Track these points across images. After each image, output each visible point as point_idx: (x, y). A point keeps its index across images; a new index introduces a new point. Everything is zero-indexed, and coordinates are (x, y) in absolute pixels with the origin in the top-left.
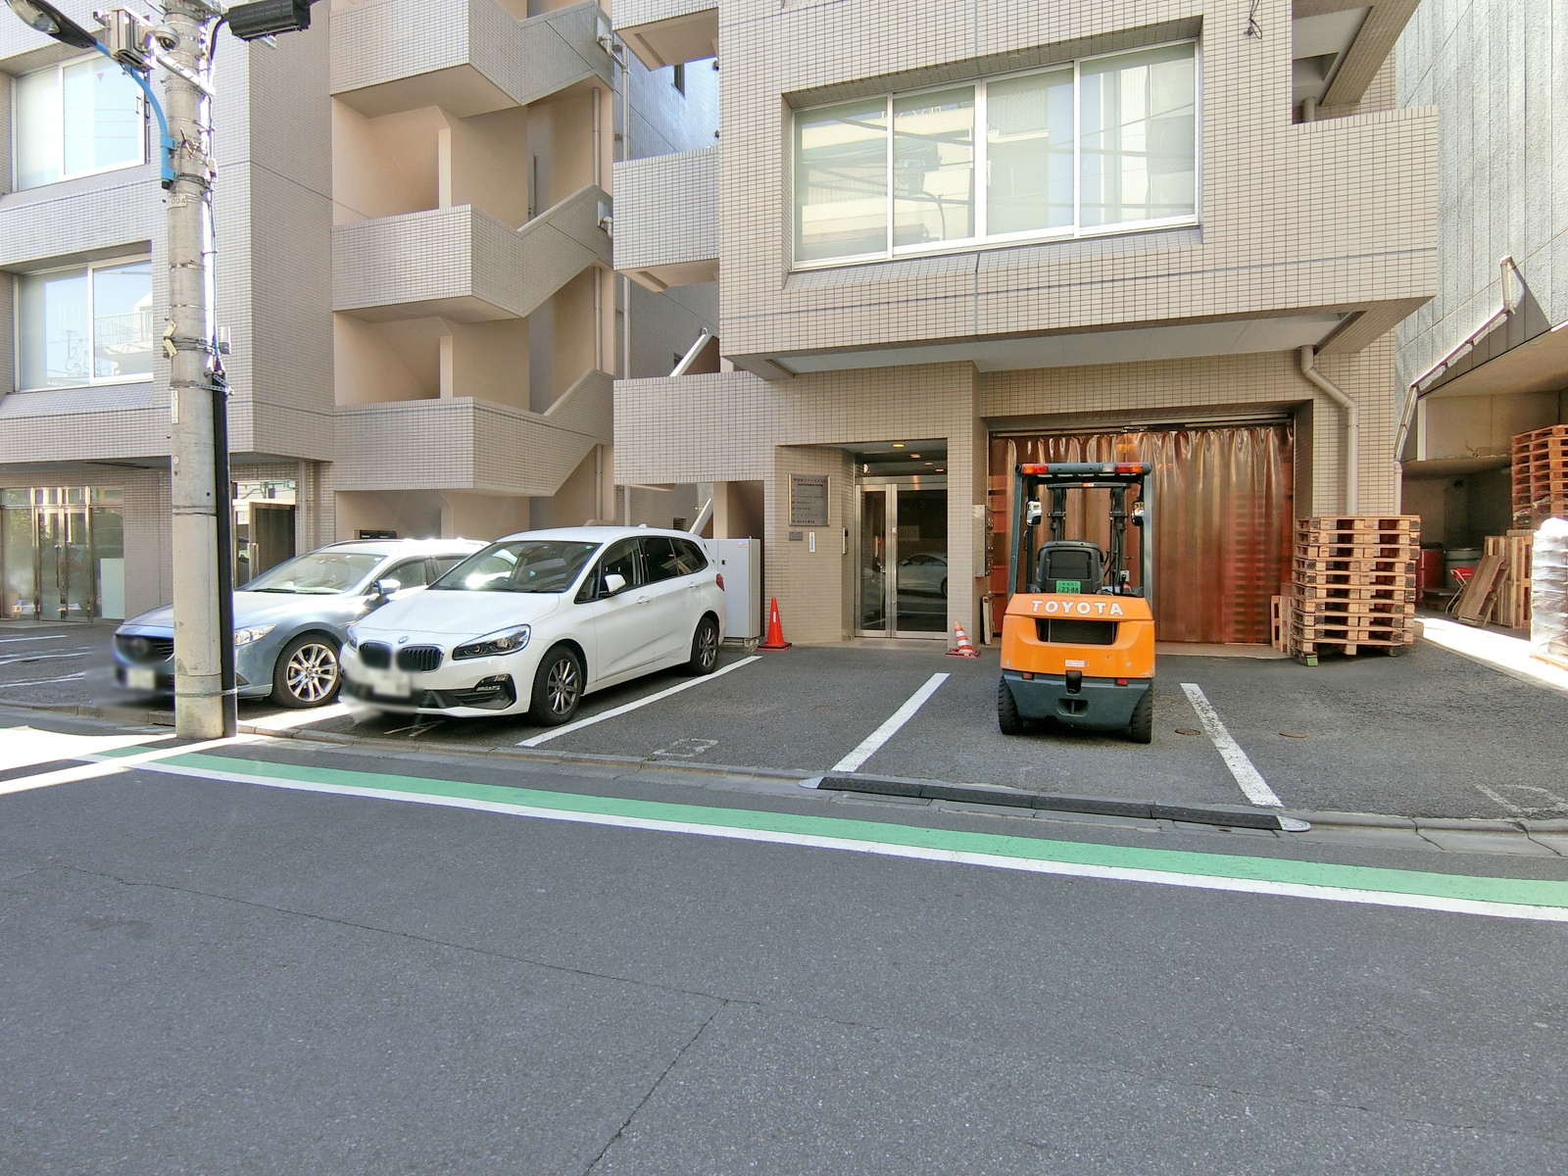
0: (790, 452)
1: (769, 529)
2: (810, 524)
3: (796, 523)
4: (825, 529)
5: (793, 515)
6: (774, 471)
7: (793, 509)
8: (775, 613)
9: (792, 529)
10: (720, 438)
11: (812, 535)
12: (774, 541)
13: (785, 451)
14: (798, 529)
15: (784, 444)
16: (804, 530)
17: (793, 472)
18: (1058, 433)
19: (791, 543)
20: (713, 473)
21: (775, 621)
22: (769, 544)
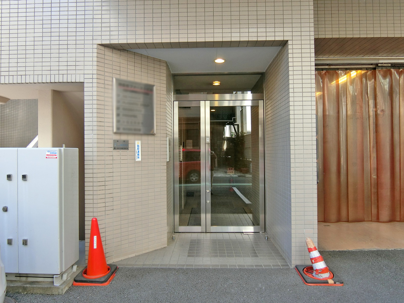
0: (114, 55)
1: (91, 136)
2: (136, 132)
3: (121, 131)
4: (151, 138)
5: (118, 121)
6: (95, 72)
7: (118, 115)
8: (95, 238)
9: (117, 137)
10: (33, 35)
11: (138, 143)
12: (95, 149)
13: (108, 53)
14: (124, 138)
15: (107, 42)
16: (130, 138)
17: (118, 77)
18: (327, 67)
19: (117, 153)
20: (23, 73)
21: (95, 247)
22: (91, 154)
